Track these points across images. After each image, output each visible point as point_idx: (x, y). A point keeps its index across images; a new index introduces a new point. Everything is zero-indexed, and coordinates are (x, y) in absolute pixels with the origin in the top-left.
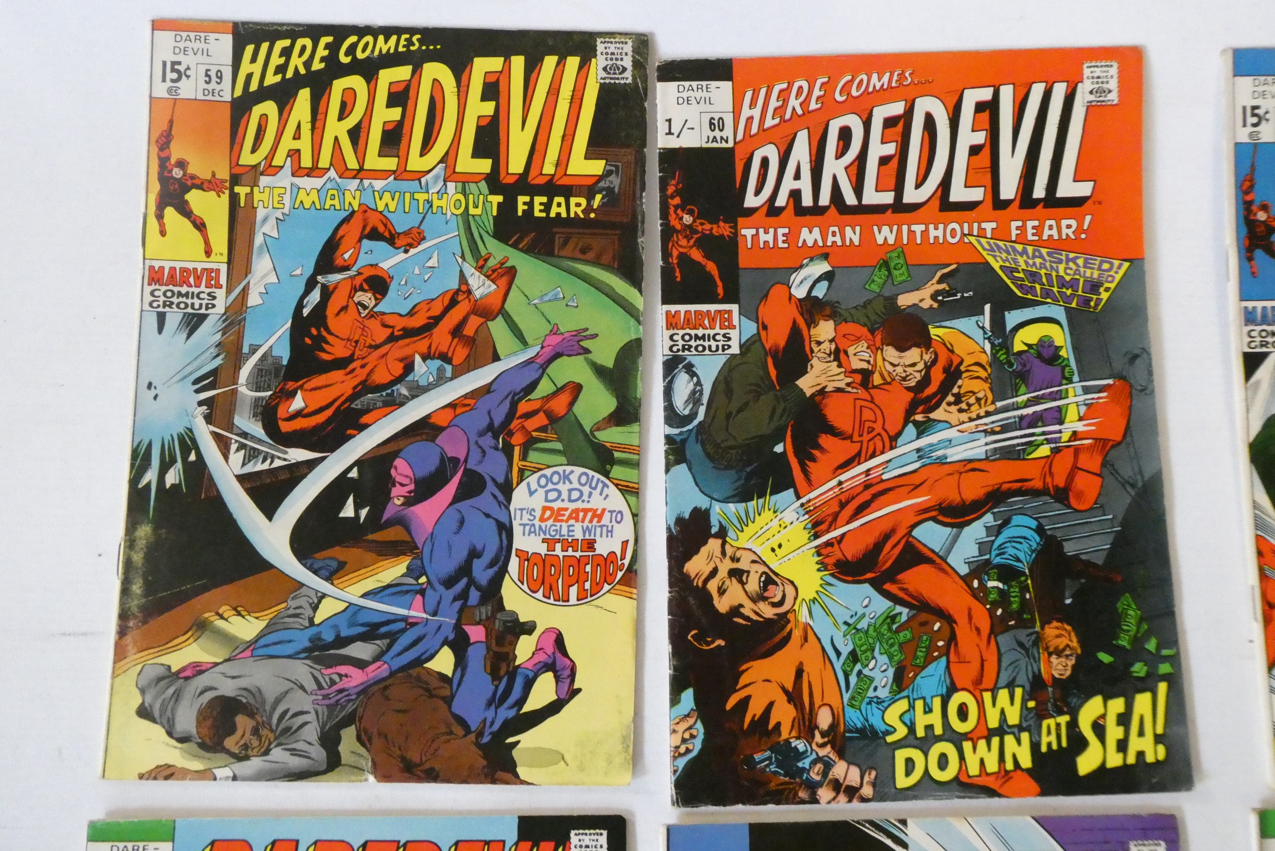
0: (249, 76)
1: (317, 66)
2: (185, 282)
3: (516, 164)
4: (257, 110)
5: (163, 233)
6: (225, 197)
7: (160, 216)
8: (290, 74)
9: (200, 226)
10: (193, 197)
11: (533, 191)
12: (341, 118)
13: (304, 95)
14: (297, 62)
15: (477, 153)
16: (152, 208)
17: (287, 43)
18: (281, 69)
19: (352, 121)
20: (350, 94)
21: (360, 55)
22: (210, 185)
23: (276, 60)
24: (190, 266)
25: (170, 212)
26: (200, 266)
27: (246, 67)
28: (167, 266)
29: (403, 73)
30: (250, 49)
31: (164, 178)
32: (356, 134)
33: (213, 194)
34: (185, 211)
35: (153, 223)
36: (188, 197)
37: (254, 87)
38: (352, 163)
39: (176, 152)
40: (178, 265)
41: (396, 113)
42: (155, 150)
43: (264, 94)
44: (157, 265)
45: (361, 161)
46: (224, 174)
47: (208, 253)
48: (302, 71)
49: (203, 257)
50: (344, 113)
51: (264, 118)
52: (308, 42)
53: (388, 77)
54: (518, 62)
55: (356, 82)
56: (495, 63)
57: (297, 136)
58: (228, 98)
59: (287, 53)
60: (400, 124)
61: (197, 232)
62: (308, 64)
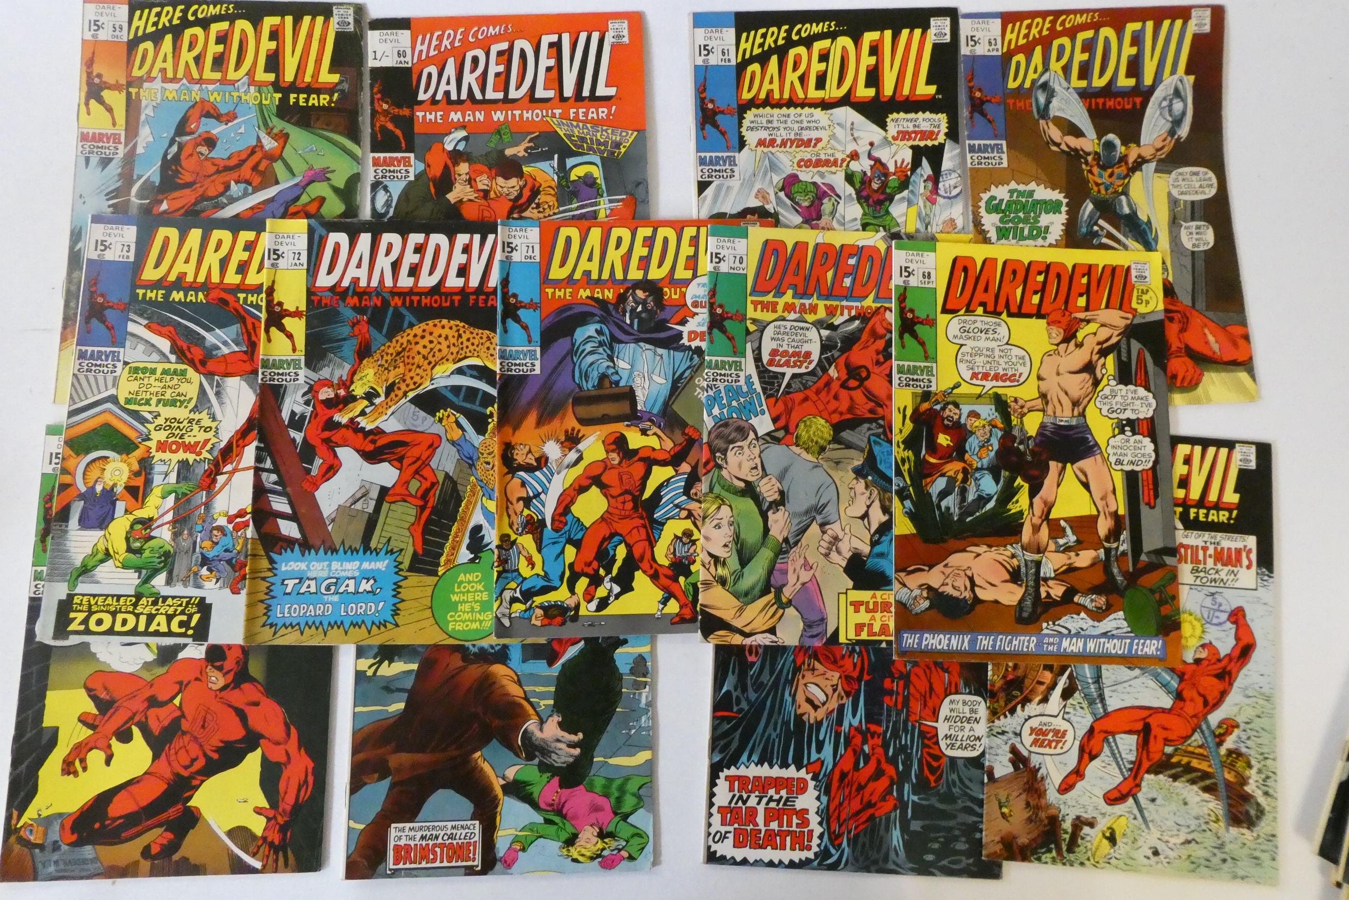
0: (138, 28)
1: (176, 22)
2: (101, 140)
3: (289, 76)
4: (142, 46)
5: (89, 114)
6: (124, 94)
7: (87, 104)
8: (160, 26)
9: (109, 110)
10: (106, 94)
11: (299, 91)
12: (189, 50)
13: (169, 38)
14: (164, 20)
15: (267, 70)
16: (83, 100)
17: (158, 9)
18: (155, 24)
19: (195, 52)
20: (194, 38)
21: (200, 16)
22: (116, 87)
23: (153, 19)
24: (104, 132)
25: (93, 102)
26: (109, 132)
27: (136, 23)
28: (91, 132)
29: (224, 25)
30: (138, 13)
31: (90, 83)
32: (198, 60)
33: (117, 92)
34: (101, 101)
35: (83, 107)
36: (103, 94)
37: (140, 33)
38: (196, 75)
39: (96, 70)
40: (97, 131)
41: (220, 48)
42: (85, 68)
43: (146, 37)
44: (85, 131)
45: (201, 74)
46: (123, 81)
47: (114, 124)
48: (167, 24)
49: (111, 126)
50: (191, 47)
51: (146, 51)
52: (170, 9)
53: (216, 28)
54: (289, 19)
55: (198, 30)
56: (276, 20)
57: (165, 61)
58: (126, 40)
59: (159, 15)
60: (222, 54)
61: (107, 114)
62: (170, 21)
